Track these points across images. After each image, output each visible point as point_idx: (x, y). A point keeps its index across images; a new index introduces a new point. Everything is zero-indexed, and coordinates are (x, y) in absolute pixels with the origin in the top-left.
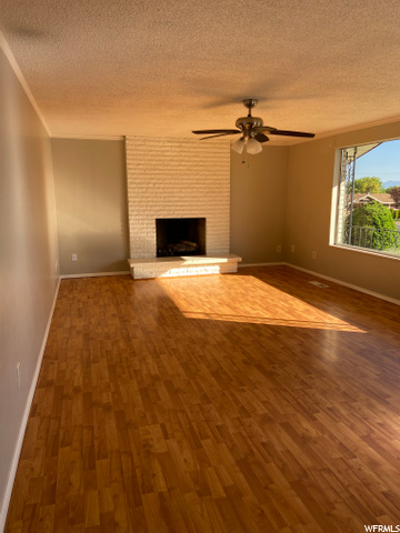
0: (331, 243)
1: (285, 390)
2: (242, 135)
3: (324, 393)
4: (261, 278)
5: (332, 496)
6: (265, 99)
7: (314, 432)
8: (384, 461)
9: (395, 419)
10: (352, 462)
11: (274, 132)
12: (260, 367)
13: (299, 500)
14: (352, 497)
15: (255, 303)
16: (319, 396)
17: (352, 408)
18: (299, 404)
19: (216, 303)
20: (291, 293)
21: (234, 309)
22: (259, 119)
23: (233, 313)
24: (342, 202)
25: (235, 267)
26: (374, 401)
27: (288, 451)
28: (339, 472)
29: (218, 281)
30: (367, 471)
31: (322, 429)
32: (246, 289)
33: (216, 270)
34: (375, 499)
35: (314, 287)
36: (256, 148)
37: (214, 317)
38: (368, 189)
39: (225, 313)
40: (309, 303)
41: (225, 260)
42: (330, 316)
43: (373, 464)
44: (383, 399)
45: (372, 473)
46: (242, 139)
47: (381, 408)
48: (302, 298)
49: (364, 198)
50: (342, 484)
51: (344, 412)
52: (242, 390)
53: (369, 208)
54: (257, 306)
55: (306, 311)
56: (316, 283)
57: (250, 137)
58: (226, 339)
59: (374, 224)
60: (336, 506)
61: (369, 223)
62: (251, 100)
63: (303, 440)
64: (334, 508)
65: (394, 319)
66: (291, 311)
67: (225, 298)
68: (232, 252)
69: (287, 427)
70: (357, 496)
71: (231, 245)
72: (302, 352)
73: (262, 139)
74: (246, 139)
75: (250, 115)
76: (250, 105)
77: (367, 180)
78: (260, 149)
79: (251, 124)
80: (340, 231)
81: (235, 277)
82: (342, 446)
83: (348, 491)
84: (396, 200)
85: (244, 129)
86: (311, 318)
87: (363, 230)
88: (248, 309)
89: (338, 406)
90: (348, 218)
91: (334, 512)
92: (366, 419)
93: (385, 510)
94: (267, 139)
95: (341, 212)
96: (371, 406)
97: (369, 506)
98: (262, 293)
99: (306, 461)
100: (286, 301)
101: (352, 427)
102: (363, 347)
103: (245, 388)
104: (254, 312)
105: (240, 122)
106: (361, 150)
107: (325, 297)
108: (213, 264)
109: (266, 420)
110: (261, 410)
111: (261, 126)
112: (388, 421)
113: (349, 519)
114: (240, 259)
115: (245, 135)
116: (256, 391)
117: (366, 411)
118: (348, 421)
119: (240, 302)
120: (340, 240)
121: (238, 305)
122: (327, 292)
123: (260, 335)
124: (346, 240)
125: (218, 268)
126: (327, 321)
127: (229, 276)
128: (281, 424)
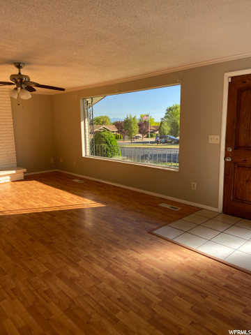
0: (84, 155)
1: (60, 252)
2: (15, 86)
3: (83, 247)
4: (41, 181)
5: (89, 310)
6: (29, 64)
7: (77, 274)
8: (117, 279)
9: (122, 253)
10: (101, 285)
11: (38, 85)
12: (42, 241)
13: (69, 321)
14: (101, 307)
15: (38, 198)
16: (80, 250)
17: (99, 252)
18: (68, 258)
19: (8, 202)
20: (61, 189)
21: (22, 205)
22: (26, 76)
23: (22, 208)
24: (87, 131)
25: (22, 176)
26: (111, 245)
27: (62, 291)
28: (93, 294)
29: (10, 187)
30: (109, 288)
31: (82, 270)
32: (31, 190)
33: (8, 179)
34: (114, 304)
35: (76, 183)
36: (27, 96)
37: (8, 213)
38: (103, 123)
39: (16, 208)
40: (73, 193)
41: (14, 172)
42: (86, 199)
43: (112, 283)
44: (115, 243)
45: (111, 289)
46: (16, 89)
47: (115, 248)
48: (68, 191)
49: (101, 128)
50: (95, 301)
51: (95, 256)
52: (30, 259)
53: (103, 134)
54: (39, 201)
55: (72, 199)
56: (77, 181)
57: (22, 88)
58: (17, 227)
59: (107, 143)
60: (93, 316)
61: (104, 142)
62: (19, 63)
63: (71, 281)
64: (91, 318)
65: (120, 196)
66: (62, 200)
67: (15, 198)
68: (19, 165)
69: (61, 276)
70: (103, 306)
71: (17, 161)
72: (70, 225)
73: (30, 89)
74: (19, 89)
75: (20, 73)
76: (19, 67)
77: (102, 117)
78: (30, 97)
79: (22, 80)
80: (88, 147)
81: (23, 182)
82: (95, 278)
83: (98, 304)
84: (118, 129)
85: (16, 82)
86: (75, 203)
87: (101, 147)
88: (33, 203)
89: (92, 254)
90: (92, 140)
91: (92, 320)
92: (107, 257)
93: (119, 308)
94: (35, 90)
95: (87, 136)
96: (109, 249)
97: (111, 309)
98: (42, 191)
99: (73, 294)
100: (58, 195)
101: (100, 264)
102: (105, 215)
103: (32, 257)
104: (37, 205)
105: (13, 77)
106: (95, 99)
107: (82, 189)
108: (5, 176)
109: (47, 275)
110: (43, 269)
111: (29, 81)
112: (119, 255)
113: (100, 322)
114: (25, 170)
115: (18, 86)
116: (40, 258)
117: (107, 252)
118: (97, 261)
119: (27, 200)
120: (88, 153)
121: (25, 202)
122: (84, 185)
123: (42, 219)
124: (92, 153)
125: (9, 178)
126: (84, 203)
127: (17, 183)
128: (57, 275)
